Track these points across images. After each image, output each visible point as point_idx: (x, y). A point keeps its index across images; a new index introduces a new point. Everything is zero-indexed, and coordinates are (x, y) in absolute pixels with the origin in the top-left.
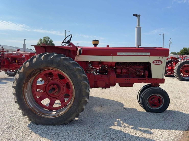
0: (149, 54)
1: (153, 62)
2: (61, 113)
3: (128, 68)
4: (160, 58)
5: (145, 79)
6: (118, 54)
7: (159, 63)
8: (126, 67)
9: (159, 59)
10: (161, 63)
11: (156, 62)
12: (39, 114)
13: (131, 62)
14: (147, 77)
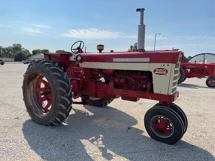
0: (148, 60)
1: (155, 71)
3: (128, 77)
4: (164, 65)
5: (146, 93)
6: (114, 60)
7: (162, 72)
8: (126, 76)
9: (163, 67)
10: (166, 73)
11: (159, 72)
13: (131, 71)
14: (148, 91)
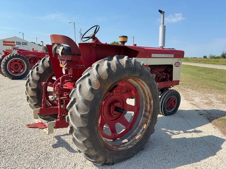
0: (173, 56)
2: (137, 137)
4: (179, 60)
5: (168, 83)
7: (178, 64)
12: (115, 149)
14: (169, 80)
